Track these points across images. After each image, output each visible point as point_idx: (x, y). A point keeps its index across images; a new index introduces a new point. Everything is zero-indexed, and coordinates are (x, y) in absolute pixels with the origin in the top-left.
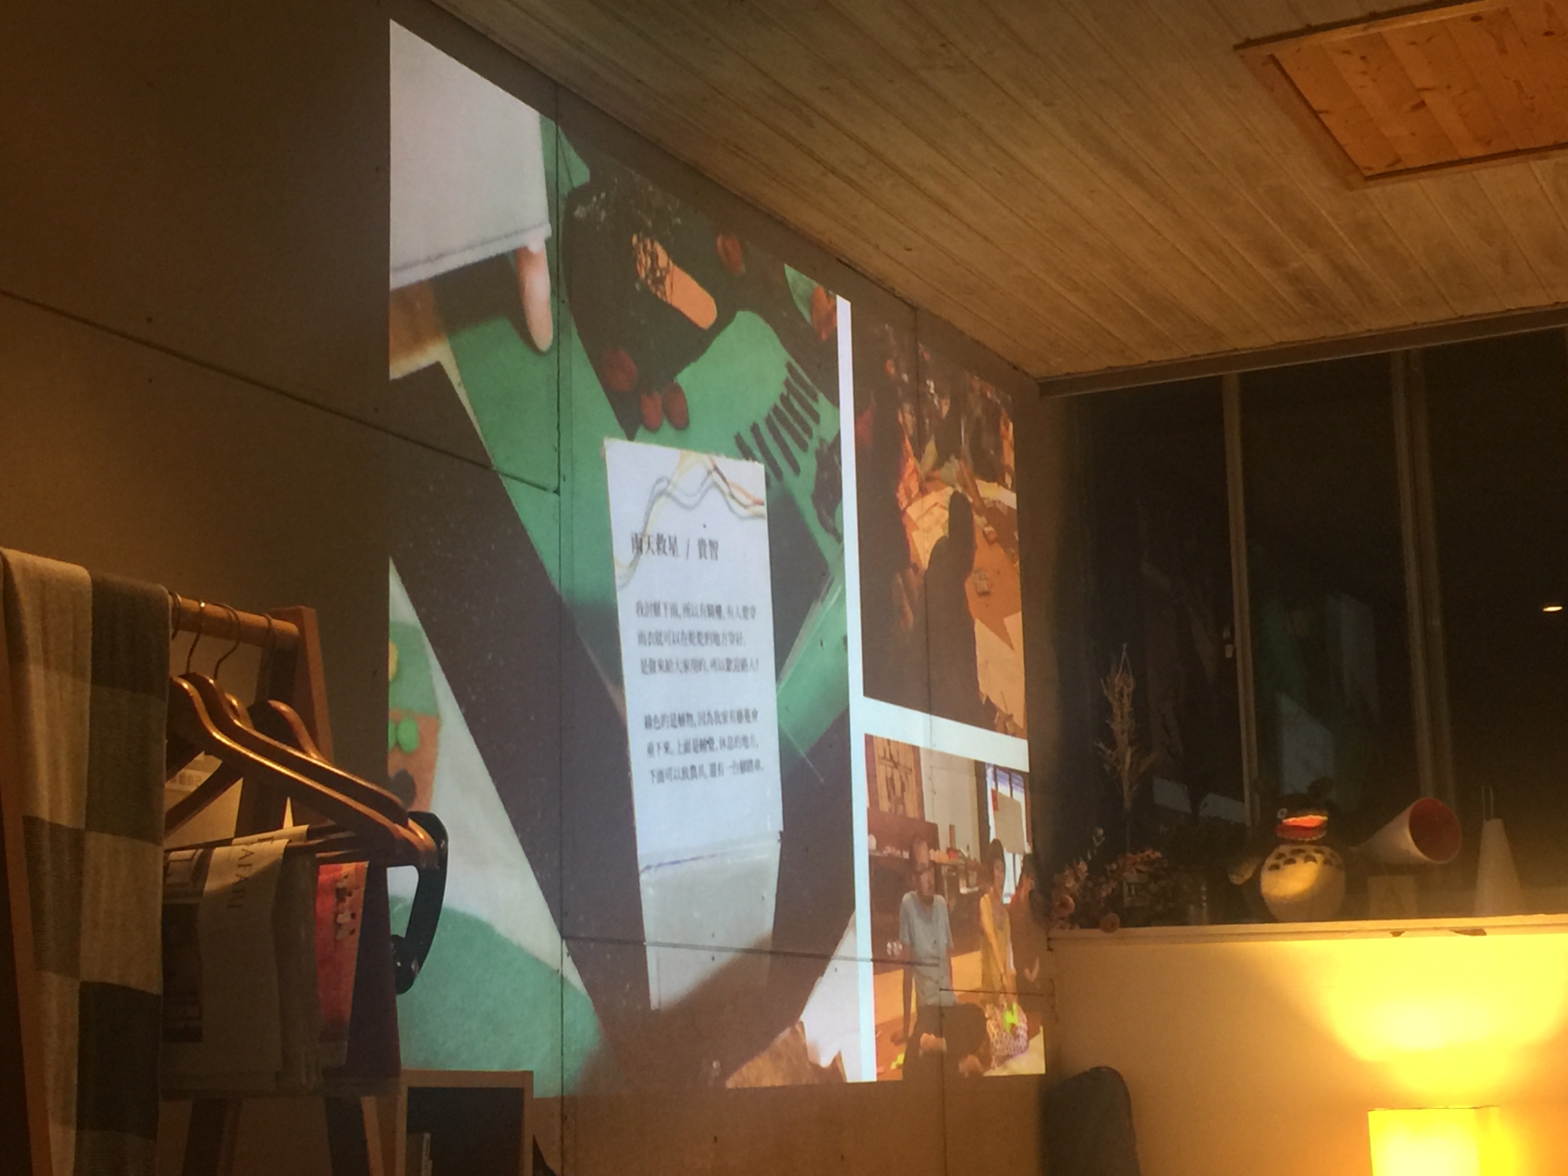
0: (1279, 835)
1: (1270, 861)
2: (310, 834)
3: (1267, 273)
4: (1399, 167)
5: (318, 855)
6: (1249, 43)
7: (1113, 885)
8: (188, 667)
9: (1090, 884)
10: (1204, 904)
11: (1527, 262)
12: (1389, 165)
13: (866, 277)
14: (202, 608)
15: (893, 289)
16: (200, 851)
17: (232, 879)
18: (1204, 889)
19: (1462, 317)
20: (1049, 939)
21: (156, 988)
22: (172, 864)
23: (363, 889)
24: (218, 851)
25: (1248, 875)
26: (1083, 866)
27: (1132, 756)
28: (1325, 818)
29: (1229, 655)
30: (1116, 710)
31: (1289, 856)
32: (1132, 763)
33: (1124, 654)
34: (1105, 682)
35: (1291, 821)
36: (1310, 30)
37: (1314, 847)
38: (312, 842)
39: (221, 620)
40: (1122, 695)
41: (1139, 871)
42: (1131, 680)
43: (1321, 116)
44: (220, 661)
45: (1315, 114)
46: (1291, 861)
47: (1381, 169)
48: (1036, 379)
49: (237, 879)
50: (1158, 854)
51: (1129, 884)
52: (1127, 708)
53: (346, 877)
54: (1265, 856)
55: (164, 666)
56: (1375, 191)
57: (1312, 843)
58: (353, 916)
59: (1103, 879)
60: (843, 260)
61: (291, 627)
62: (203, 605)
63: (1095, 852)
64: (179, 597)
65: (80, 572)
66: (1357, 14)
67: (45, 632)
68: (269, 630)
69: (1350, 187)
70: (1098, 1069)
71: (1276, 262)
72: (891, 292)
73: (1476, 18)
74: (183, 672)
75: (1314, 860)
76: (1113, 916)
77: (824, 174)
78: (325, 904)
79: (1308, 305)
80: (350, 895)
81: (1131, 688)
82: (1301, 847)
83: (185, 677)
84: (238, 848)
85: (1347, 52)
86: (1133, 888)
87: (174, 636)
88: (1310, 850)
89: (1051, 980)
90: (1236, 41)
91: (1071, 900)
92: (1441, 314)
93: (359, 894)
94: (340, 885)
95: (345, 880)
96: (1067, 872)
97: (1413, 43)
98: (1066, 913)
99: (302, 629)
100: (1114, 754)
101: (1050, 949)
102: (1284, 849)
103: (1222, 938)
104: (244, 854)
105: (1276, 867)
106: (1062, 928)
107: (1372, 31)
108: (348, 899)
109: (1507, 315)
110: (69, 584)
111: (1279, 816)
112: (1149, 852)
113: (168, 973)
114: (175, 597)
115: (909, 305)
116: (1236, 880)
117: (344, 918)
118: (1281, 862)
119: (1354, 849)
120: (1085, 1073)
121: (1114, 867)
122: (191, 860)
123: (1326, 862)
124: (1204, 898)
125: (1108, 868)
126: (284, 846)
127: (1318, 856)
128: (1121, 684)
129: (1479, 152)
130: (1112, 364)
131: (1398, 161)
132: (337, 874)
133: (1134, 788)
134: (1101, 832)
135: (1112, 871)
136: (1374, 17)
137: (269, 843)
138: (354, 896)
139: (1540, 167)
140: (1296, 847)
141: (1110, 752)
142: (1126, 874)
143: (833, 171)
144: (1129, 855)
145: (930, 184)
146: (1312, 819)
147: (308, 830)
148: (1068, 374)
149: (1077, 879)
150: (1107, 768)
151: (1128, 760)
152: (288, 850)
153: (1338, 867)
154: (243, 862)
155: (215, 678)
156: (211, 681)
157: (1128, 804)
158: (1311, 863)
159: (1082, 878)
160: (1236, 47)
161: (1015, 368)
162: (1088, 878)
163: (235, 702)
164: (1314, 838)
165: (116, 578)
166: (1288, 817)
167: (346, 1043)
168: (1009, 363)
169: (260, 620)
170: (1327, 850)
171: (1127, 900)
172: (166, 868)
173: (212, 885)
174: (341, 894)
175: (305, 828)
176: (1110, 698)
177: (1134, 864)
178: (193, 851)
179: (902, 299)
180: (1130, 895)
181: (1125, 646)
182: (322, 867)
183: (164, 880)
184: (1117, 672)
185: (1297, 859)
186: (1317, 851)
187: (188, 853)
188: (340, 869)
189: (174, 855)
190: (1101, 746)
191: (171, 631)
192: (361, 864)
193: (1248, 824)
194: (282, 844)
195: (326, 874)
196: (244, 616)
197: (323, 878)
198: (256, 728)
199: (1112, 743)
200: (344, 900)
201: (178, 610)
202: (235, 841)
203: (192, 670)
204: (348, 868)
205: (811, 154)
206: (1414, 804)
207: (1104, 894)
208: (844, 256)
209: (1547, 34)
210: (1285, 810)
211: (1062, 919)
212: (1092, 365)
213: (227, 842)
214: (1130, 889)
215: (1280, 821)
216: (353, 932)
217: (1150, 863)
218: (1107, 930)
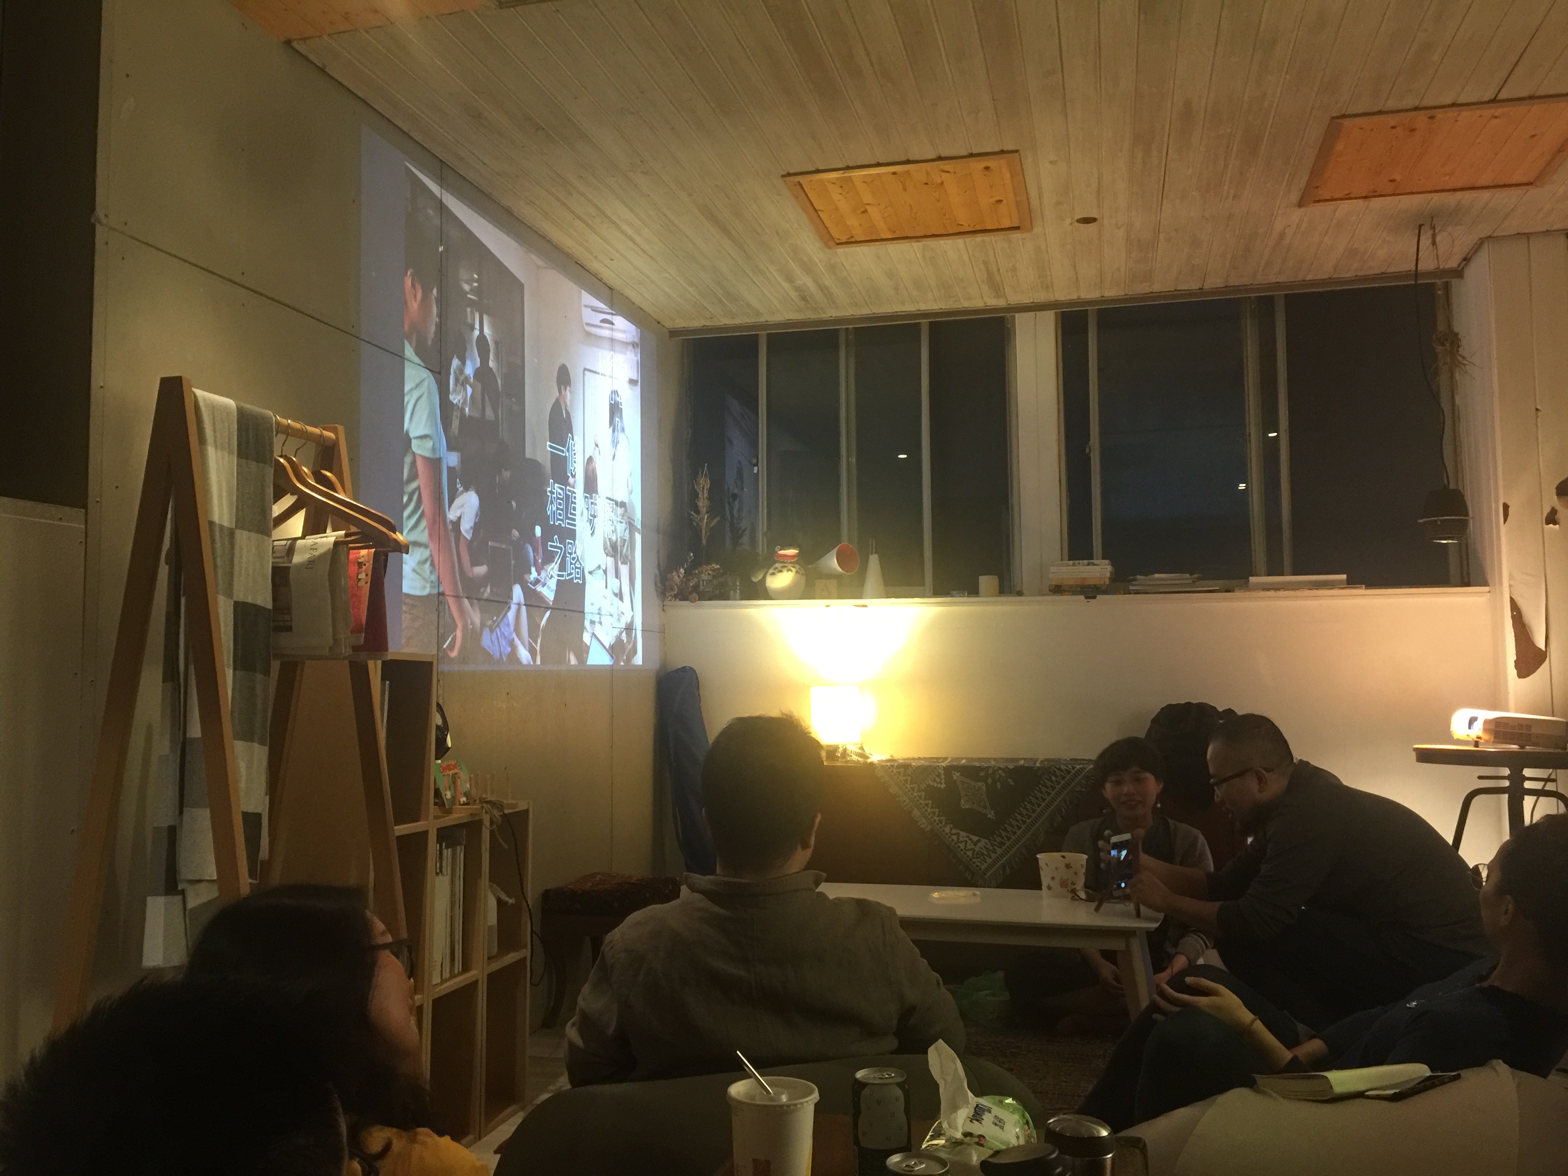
0: (776, 559)
1: (771, 571)
2: (346, 535)
3: (786, 285)
4: (853, 240)
5: (350, 545)
6: (789, 175)
7: (696, 580)
8: (282, 452)
9: (685, 580)
10: (738, 591)
11: (907, 290)
12: (848, 239)
13: (589, 272)
14: (289, 424)
15: (602, 279)
16: (290, 542)
17: (307, 556)
18: (738, 584)
19: (874, 313)
20: (663, 606)
21: (270, 606)
22: (275, 547)
23: (372, 562)
24: (299, 542)
25: (760, 577)
26: (682, 571)
27: (707, 519)
28: (798, 551)
29: (755, 471)
30: (700, 496)
31: (780, 569)
32: (707, 523)
33: (706, 468)
34: (696, 481)
35: (782, 552)
36: (818, 171)
37: (793, 565)
38: (349, 539)
39: (298, 430)
40: (703, 488)
41: (709, 574)
42: (709, 481)
43: (819, 212)
44: (298, 449)
45: (816, 210)
46: (781, 571)
47: (844, 240)
48: (668, 329)
49: (310, 555)
50: (718, 566)
51: (703, 581)
52: (706, 495)
53: (363, 557)
54: (769, 568)
55: (272, 452)
56: (841, 250)
57: (790, 563)
58: (367, 575)
59: (691, 577)
60: (579, 262)
61: (331, 435)
62: (289, 421)
63: (688, 564)
64: (278, 417)
65: (231, 403)
66: (840, 166)
67: (215, 431)
68: (321, 436)
69: (829, 248)
70: (684, 667)
71: (790, 280)
72: (600, 280)
73: (894, 173)
74: (280, 454)
75: (792, 571)
76: (695, 595)
77: (574, 219)
78: (353, 569)
79: (803, 302)
80: (365, 565)
81: (708, 486)
82: (785, 565)
83: (281, 456)
84: (310, 540)
85: (834, 183)
86: (705, 582)
87: (276, 435)
88: (790, 566)
89: (664, 625)
90: (783, 173)
91: (676, 587)
92: (865, 311)
93: (369, 566)
94: (360, 561)
95: (362, 559)
96: (674, 574)
97: (864, 182)
98: (673, 593)
99: (337, 438)
100: (699, 517)
101: (664, 611)
102: (778, 565)
103: (746, 607)
104: (313, 543)
105: (773, 574)
106: (671, 600)
107: (846, 175)
108: (364, 567)
109: (895, 314)
110: (226, 407)
111: (776, 550)
112: (714, 565)
113: (275, 599)
114: (275, 416)
115: (609, 287)
116: (755, 579)
117: (362, 576)
118: (776, 571)
119: (810, 566)
120: (679, 669)
121: (697, 571)
122: (286, 545)
123: (797, 572)
124: (738, 588)
125: (694, 572)
126: (333, 540)
127: (793, 569)
128: (704, 483)
129: (890, 236)
130: (706, 324)
131: (852, 237)
132: (358, 555)
133: (708, 533)
134: (692, 554)
135: (695, 574)
136: (848, 168)
137: (325, 538)
138: (367, 565)
139: (916, 245)
140: (783, 565)
141: (697, 516)
142: (703, 575)
143: (579, 218)
144: (705, 567)
145: (625, 227)
146: (792, 552)
147: (345, 534)
148: (684, 327)
149: (679, 577)
150: (695, 524)
151: (705, 521)
152: (336, 544)
153: (802, 574)
154: (313, 547)
155: (295, 457)
156: (294, 459)
157: (704, 542)
158: (790, 572)
159: (681, 576)
160: (783, 176)
161: (658, 323)
162: (684, 576)
163: (305, 470)
164: (792, 561)
165: (247, 406)
166: (780, 550)
167: (363, 634)
168: (655, 320)
169: (317, 431)
170: (797, 566)
171: (701, 588)
172: (273, 548)
173: (297, 559)
174: (360, 565)
175: (344, 532)
176: (698, 490)
177: (706, 571)
178: (286, 542)
179: (606, 284)
180: (703, 585)
181: (706, 465)
182: (351, 551)
183: (272, 554)
184: (702, 477)
185: (784, 570)
186: (793, 567)
187: (284, 542)
188: (360, 553)
189: (276, 543)
190: (693, 513)
191: (275, 433)
192: (371, 550)
193: (760, 553)
194: (333, 539)
195: (353, 555)
196: (310, 429)
197: (351, 557)
198: (317, 482)
199: (698, 512)
200: (362, 568)
201: (278, 424)
202: (307, 537)
203: (284, 454)
204: (364, 552)
205: (568, 208)
206: (838, 547)
207: (691, 585)
208: (579, 260)
209: (926, 184)
210: (779, 547)
211: (670, 596)
212: (697, 324)
213: (303, 537)
214: (703, 584)
215: (777, 552)
216: (366, 583)
217: (714, 571)
218: (691, 602)
